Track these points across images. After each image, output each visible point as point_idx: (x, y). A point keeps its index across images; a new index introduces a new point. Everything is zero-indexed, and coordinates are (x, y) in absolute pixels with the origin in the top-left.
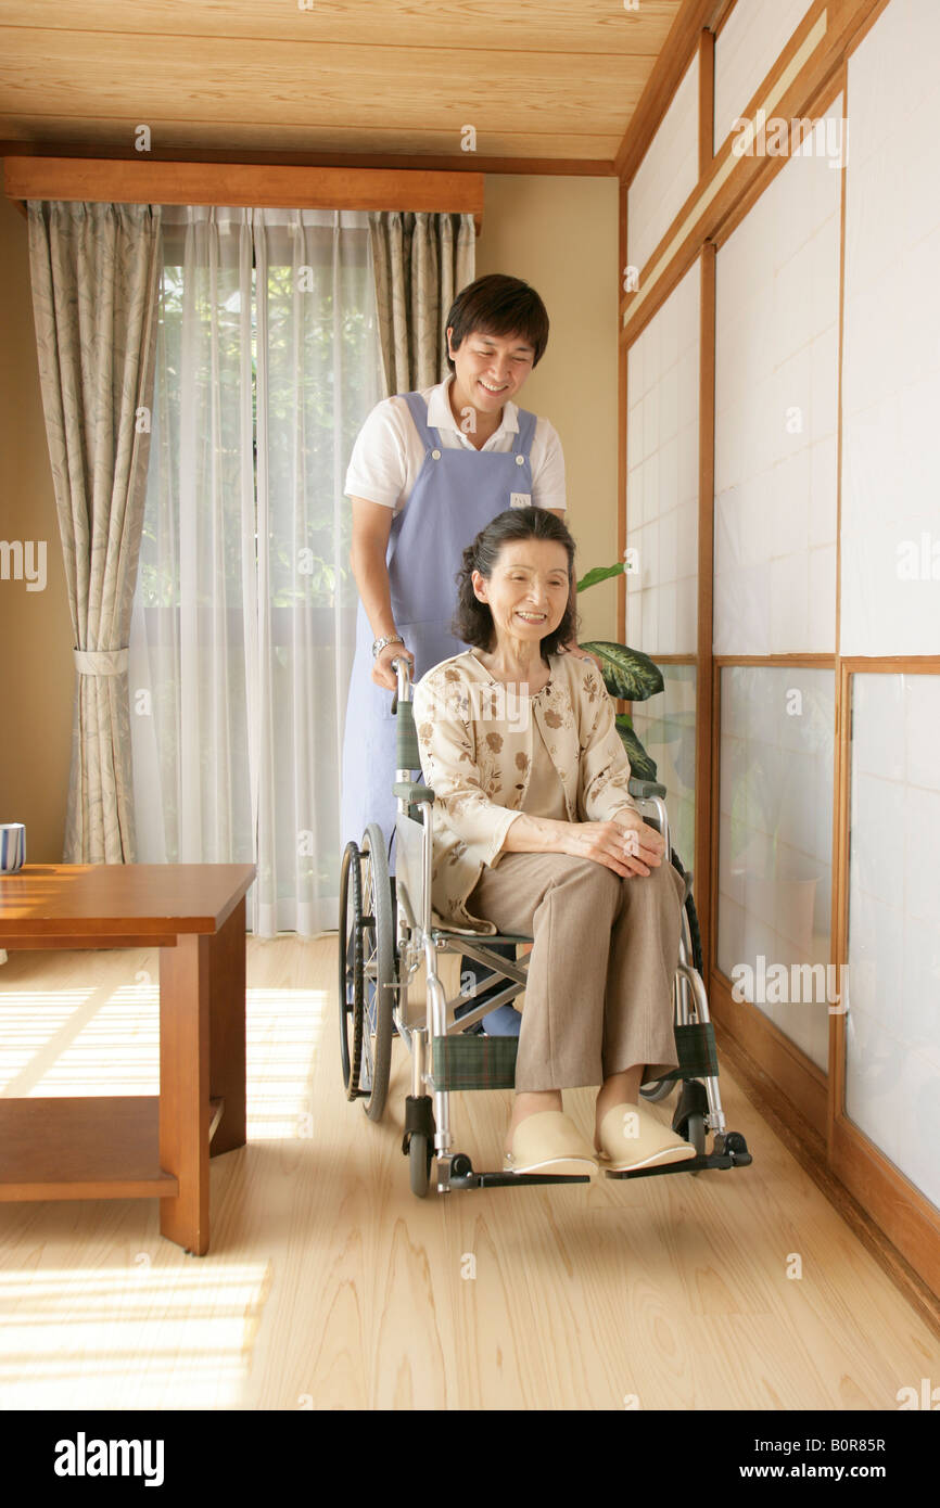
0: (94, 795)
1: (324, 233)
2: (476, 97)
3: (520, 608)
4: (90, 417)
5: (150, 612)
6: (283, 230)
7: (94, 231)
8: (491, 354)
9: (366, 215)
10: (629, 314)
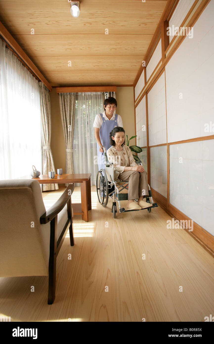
0: (69, 168)
1: (96, 95)
2: (115, 77)
3: (119, 141)
4: (67, 120)
5: (75, 144)
6: (91, 95)
7: (67, 96)
8: (111, 107)
9: (101, 92)
10: (135, 104)
